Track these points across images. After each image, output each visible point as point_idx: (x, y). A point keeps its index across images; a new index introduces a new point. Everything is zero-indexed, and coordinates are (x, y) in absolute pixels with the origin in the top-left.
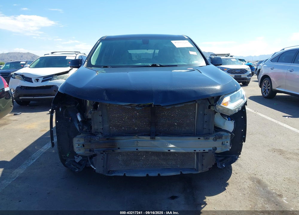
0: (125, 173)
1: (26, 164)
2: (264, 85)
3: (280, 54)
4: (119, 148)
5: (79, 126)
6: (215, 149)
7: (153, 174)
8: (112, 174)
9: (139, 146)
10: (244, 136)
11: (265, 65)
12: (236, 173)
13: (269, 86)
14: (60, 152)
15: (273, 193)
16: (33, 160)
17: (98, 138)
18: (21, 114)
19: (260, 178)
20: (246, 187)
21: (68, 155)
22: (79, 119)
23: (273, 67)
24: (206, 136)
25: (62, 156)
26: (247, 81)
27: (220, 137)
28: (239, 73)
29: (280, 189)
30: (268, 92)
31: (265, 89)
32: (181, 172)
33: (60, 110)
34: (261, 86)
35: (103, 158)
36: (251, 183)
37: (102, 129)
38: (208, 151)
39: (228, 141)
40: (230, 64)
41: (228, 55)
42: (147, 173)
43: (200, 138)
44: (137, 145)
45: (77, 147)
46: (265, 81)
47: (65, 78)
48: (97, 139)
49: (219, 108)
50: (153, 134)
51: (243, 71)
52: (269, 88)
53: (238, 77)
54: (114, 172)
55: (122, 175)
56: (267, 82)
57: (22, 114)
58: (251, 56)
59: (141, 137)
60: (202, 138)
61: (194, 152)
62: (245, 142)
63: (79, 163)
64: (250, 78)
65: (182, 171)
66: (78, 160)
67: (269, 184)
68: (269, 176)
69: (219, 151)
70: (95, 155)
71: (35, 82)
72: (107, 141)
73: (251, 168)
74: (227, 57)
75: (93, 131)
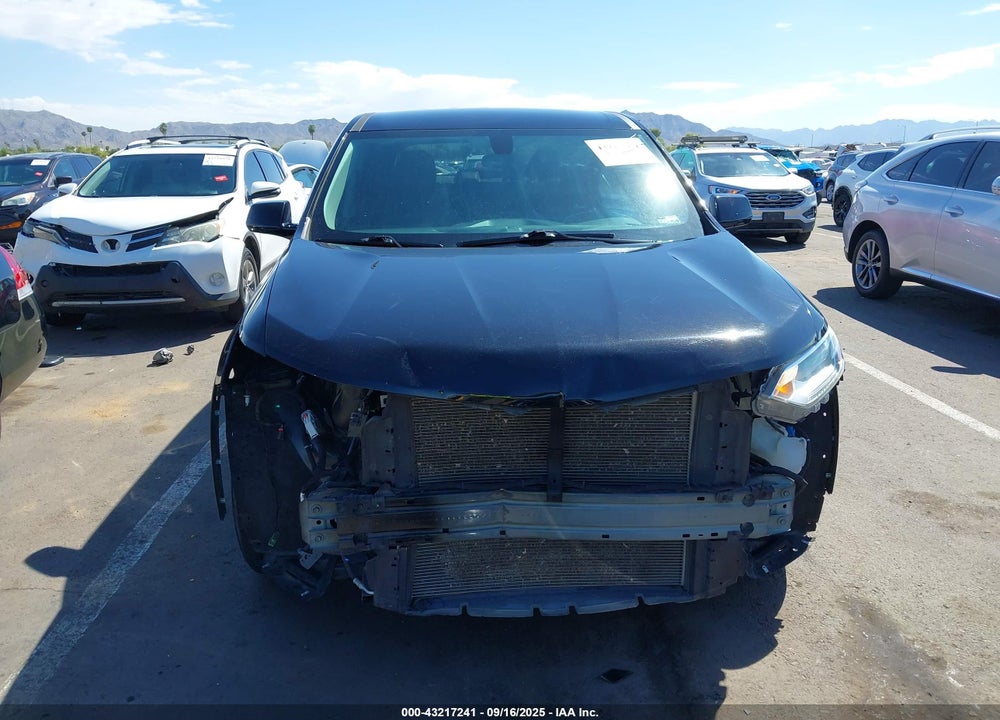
0: (464, 604)
1: (122, 558)
2: (864, 254)
3: (919, 152)
4: (446, 531)
5: (310, 451)
6: (749, 527)
7: (552, 609)
8: (426, 609)
9: (508, 523)
10: (828, 475)
11: (867, 188)
12: (799, 585)
13: (878, 260)
14: (242, 531)
15: (916, 655)
16: (142, 542)
17: (382, 500)
18: (62, 361)
19: (872, 598)
20: (833, 633)
21: (272, 542)
22: (312, 431)
23: (895, 198)
24: (724, 491)
25: (252, 542)
26: (801, 230)
27: (766, 492)
28: (779, 205)
29: (934, 639)
30: (876, 279)
31: (864, 266)
32: (640, 600)
33: (247, 401)
34: (851, 257)
35: (395, 562)
36: (847, 617)
37: (394, 470)
38: (725, 536)
39: (788, 504)
40: (748, 173)
41: (742, 142)
42: (536, 606)
43: (702, 499)
44: (504, 519)
45: (314, 530)
46: (868, 242)
47: (206, 235)
48: (377, 502)
49: (766, 405)
50: (555, 485)
51: (792, 198)
52: (879, 265)
53: (773, 219)
54: (428, 602)
55: (457, 611)
56: (871, 243)
57: (69, 360)
58: (806, 130)
59: (517, 495)
60: (709, 498)
61: (683, 539)
62: (830, 492)
63: (314, 572)
64: (813, 222)
65: (641, 595)
66: (308, 562)
67: (900, 620)
68: (898, 593)
69: (759, 532)
70: (372, 554)
71: (105, 249)
72: (407, 508)
73: (843, 564)
74: (738, 146)
75: (365, 478)
